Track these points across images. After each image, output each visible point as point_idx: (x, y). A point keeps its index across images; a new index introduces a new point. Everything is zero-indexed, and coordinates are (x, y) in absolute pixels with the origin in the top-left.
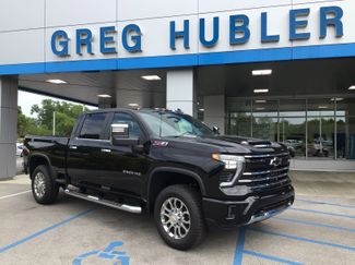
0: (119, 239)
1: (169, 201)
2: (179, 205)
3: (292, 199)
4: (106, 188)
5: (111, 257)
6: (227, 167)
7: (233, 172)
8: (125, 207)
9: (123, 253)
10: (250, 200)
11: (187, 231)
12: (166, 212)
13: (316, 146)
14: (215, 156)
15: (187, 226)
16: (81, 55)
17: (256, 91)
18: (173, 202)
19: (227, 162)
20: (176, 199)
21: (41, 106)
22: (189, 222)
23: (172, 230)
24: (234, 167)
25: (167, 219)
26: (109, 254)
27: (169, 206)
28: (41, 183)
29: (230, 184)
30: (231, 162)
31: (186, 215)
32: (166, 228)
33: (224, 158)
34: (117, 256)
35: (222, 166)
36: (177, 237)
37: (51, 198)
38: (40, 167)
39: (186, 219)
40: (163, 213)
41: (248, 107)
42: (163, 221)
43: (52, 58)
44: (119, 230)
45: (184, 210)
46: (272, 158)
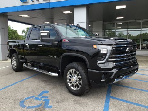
0: (47, 89)
1: (71, 71)
2: (76, 73)
3: (137, 69)
4: (42, 64)
5: (40, 100)
6: (101, 52)
7: (105, 55)
8: (50, 73)
9: (47, 97)
10: (115, 71)
11: (80, 86)
12: (70, 76)
13: (144, 45)
14: (95, 46)
15: (80, 84)
16: (33, 1)
17: (118, 18)
18: (73, 71)
19: (102, 49)
20: (74, 70)
21: (26, 30)
22: (81, 82)
23: (73, 85)
24: (106, 52)
25: (70, 80)
26: (40, 98)
27: (71, 73)
28: (14, 62)
29: (104, 61)
30: (104, 49)
31: (79, 78)
32: (70, 85)
33: (100, 47)
34: (43, 99)
35: (99, 52)
36: (75, 89)
37: (19, 69)
38: (14, 54)
39: (80, 80)
40: (68, 77)
41: (114, 28)
42: (68, 81)
43: (20, 4)
44: (48, 85)
45: (78, 75)
46: (128, 47)
